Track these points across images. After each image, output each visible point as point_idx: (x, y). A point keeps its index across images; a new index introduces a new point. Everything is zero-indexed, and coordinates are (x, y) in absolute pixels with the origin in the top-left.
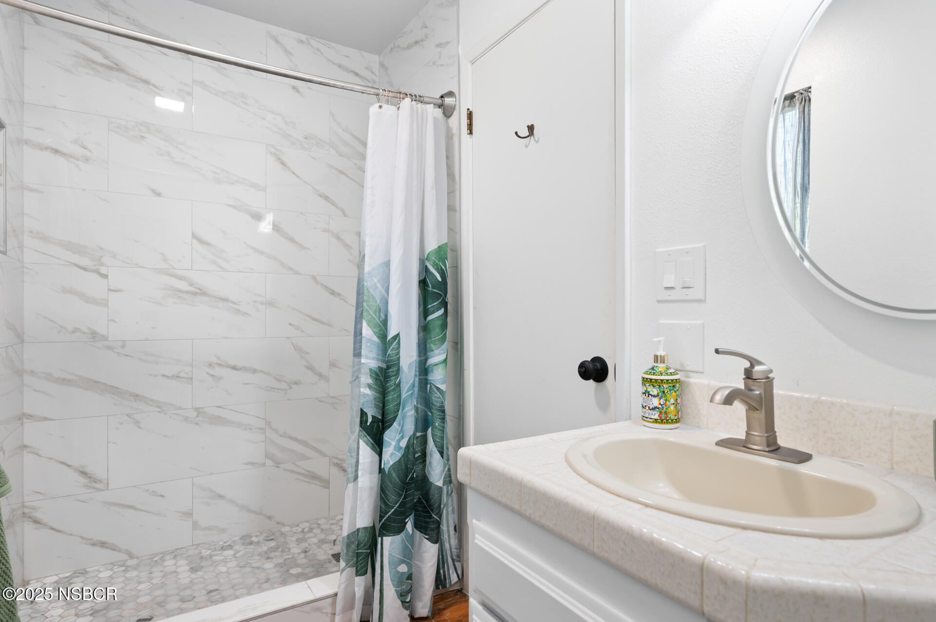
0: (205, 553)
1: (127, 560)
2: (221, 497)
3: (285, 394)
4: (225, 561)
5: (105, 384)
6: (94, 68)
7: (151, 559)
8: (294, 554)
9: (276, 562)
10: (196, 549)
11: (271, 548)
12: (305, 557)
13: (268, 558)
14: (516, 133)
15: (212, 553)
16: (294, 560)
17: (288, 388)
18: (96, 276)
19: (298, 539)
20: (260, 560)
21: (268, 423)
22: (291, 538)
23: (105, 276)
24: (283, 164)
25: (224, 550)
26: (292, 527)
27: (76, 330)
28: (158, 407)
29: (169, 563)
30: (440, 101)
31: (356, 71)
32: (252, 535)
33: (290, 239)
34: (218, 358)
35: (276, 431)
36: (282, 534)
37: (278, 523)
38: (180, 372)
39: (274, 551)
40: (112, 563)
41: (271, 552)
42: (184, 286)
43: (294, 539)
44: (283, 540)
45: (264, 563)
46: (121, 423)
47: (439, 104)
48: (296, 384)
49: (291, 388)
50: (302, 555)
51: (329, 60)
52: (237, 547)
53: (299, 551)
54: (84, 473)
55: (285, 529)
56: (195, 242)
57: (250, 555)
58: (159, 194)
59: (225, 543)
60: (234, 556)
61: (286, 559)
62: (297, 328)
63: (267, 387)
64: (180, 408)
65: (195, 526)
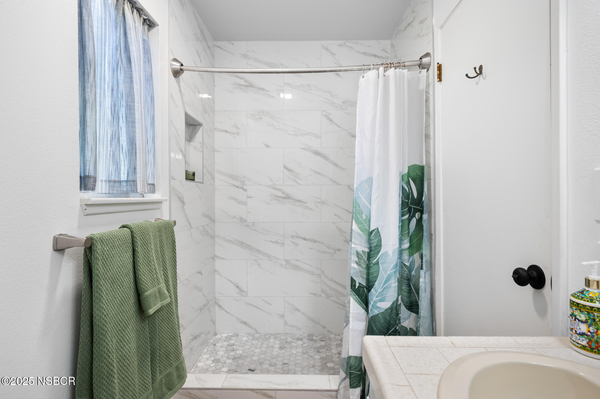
0: (289, 339)
1: (255, 334)
2: (298, 310)
3: (332, 256)
4: (296, 347)
5: (246, 244)
6: (241, 88)
7: (265, 336)
8: (333, 353)
9: (322, 356)
10: (285, 336)
11: (321, 346)
12: (338, 357)
13: (318, 352)
14: (467, 75)
15: (292, 341)
16: (331, 357)
17: (334, 252)
18: (242, 190)
19: (337, 344)
20: (314, 351)
21: (323, 272)
22: (334, 342)
23: (245, 190)
24: (331, 120)
25: (298, 340)
26: (336, 336)
27: (234, 217)
28: (268, 257)
29: (272, 340)
30: (419, 62)
31: (375, 54)
32: (314, 335)
33: (335, 165)
34: (296, 233)
35: (327, 277)
36: (329, 338)
37: (328, 331)
38: (278, 240)
39: (323, 348)
40: (249, 334)
41: (321, 348)
42: (280, 194)
43: (335, 343)
44: (329, 342)
45: (315, 355)
46: (252, 264)
47: (418, 64)
48: (338, 250)
49: (335, 253)
50: (337, 356)
51: (358, 52)
52: (304, 340)
53: (336, 352)
54: (238, 287)
55: (332, 336)
56: (285, 170)
57: (310, 347)
58: (268, 147)
59: (300, 336)
60: (302, 345)
61: (327, 355)
62: (339, 217)
63: (322, 251)
64: (278, 259)
65: (286, 323)
